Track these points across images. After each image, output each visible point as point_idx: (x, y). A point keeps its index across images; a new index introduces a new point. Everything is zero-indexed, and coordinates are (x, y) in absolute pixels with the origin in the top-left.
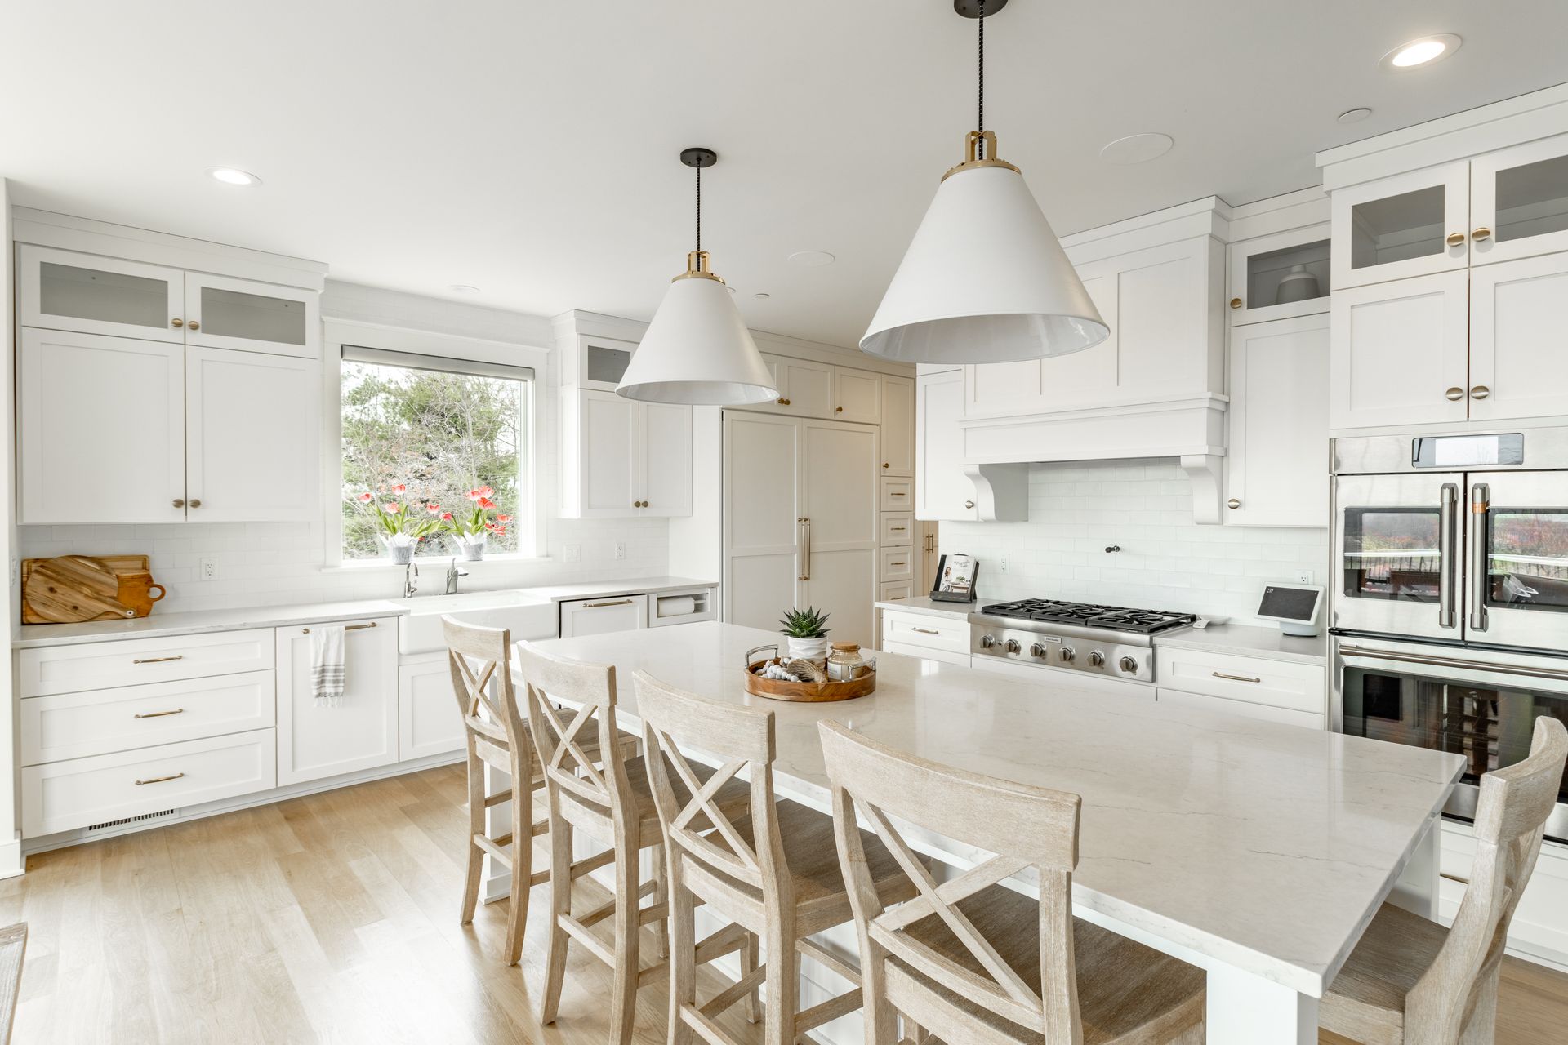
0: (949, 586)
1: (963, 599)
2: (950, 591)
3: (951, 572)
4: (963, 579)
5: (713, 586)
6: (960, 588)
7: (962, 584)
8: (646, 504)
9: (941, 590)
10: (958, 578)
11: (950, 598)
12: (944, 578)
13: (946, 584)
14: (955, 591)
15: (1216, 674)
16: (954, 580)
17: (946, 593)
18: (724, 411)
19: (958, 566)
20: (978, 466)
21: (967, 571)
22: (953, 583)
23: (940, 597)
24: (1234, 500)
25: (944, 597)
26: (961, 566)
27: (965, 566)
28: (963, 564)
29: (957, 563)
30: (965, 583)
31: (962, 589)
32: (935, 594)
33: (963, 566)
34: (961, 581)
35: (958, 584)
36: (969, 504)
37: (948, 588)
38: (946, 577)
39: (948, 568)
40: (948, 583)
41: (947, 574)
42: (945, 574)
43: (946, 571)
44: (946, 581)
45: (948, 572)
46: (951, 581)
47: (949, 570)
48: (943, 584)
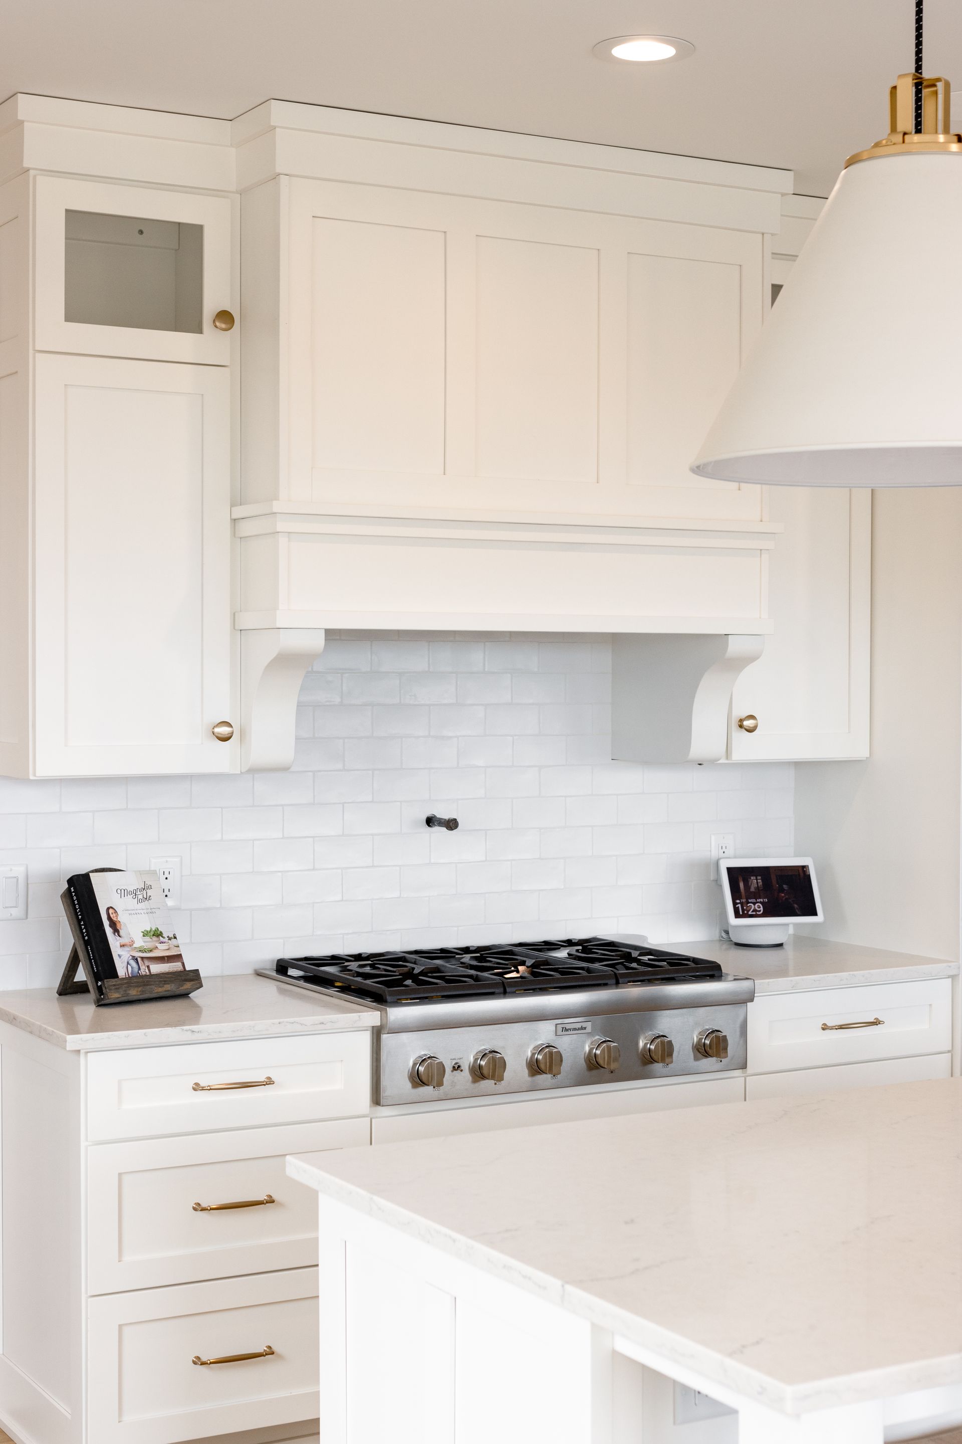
0: (135, 959)
1: (188, 986)
2: (144, 971)
3: (122, 918)
4: (158, 934)
6: (161, 959)
7: (160, 949)
9: (121, 972)
10: (145, 934)
11: (158, 990)
12: (112, 940)
13: (126, 955)
14: (157, 968)
15: (825, 1028)
16: (140, 942)
17: (136, 980)
19: (130, 902)
21: (151, 912)
22: (142, 949)
23: (134, 993)
24: (751, 717)
25: (136, 989)
26: (136, 898)
27: (147, 898)
28: (139, 893)
29: (124, 893)
30: (168, 944)
31: (168, 961)
32: (117, 988)
33: (142, 898)
34: (157, 941)
35: (151, 951)
36: (224, 730)
37: (133, 963)
38: (116, 934)
39: (111, 911)
40: (129, 951)
41: (113, 925)
42: (111, 926)
43: (109, 918)
44: (122, 946)
45: (116, 921)
46: (135, 946)
47: (114, 915)
48: (120, 956)
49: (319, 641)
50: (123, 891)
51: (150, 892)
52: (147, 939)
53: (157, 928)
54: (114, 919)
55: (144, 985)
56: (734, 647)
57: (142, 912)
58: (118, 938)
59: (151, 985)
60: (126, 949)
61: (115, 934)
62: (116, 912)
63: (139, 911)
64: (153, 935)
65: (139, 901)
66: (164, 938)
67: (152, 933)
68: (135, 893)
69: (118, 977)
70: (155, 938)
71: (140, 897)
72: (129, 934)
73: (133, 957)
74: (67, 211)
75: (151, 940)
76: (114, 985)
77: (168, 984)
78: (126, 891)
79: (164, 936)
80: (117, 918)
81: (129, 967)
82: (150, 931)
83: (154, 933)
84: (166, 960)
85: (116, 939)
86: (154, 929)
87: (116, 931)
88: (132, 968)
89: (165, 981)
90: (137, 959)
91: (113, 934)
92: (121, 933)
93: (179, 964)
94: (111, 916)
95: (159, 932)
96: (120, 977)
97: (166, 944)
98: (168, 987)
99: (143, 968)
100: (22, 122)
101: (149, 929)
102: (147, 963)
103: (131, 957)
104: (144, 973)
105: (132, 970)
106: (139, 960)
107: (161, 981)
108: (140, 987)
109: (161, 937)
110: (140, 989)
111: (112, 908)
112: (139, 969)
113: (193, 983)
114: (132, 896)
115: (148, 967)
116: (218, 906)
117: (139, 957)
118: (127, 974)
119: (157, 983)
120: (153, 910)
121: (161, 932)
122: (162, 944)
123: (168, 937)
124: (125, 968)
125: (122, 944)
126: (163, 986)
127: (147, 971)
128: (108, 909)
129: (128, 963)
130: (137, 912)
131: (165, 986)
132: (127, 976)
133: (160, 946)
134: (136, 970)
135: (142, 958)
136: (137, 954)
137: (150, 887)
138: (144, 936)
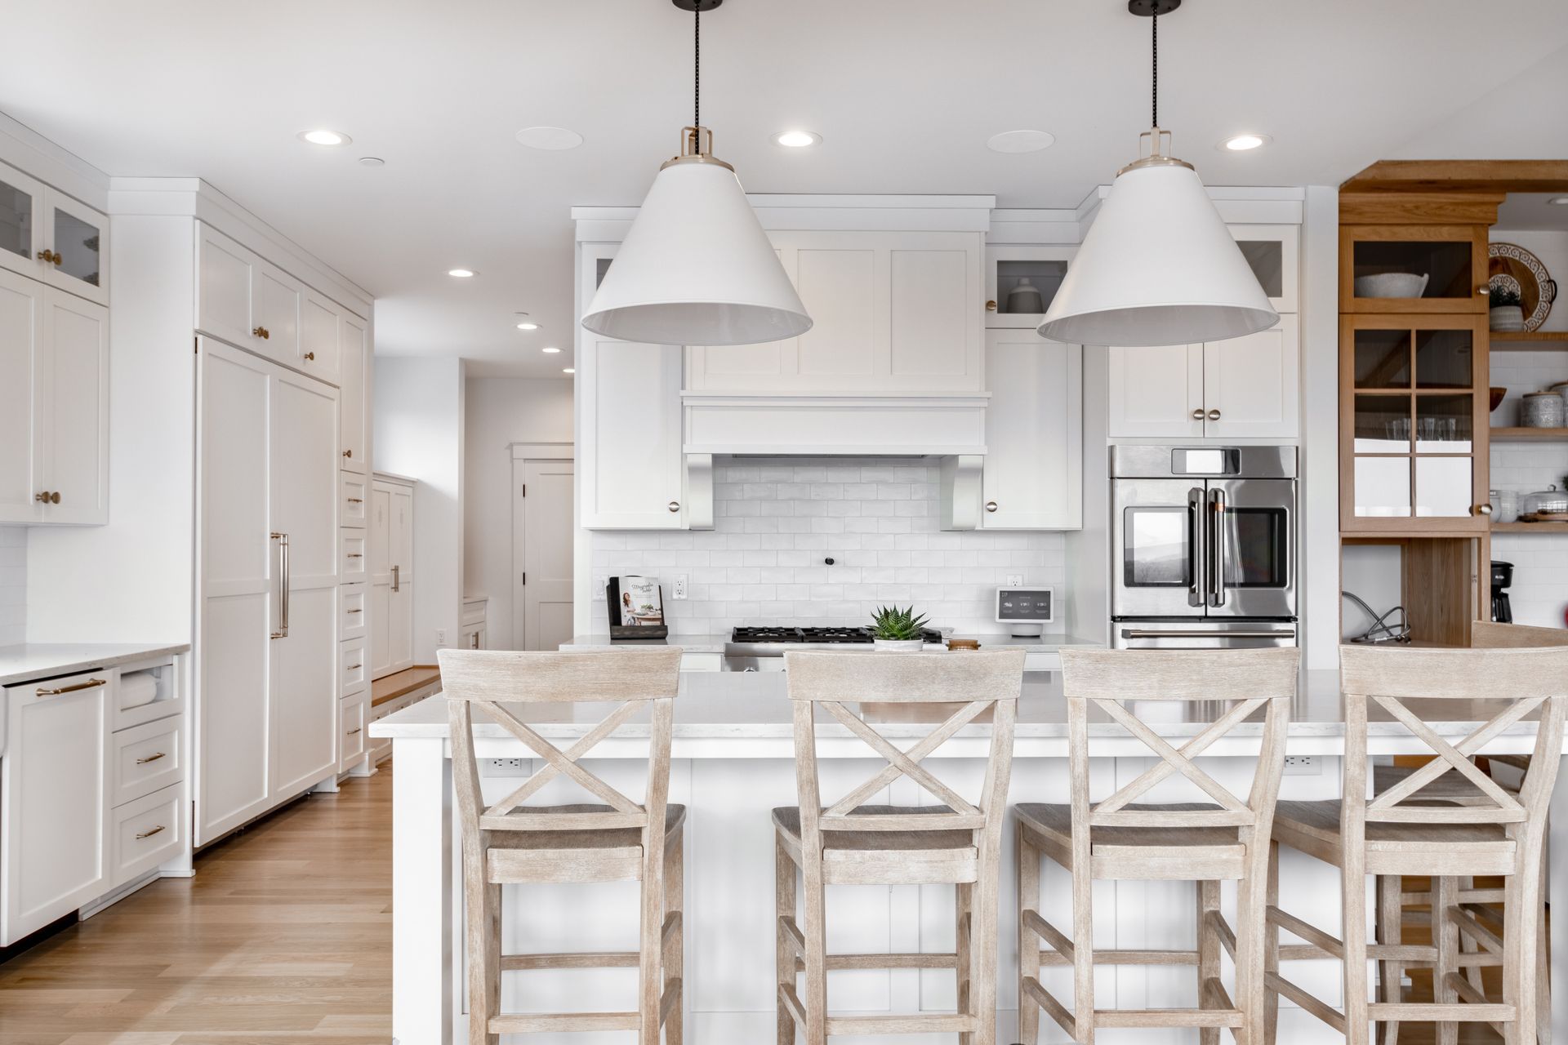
0: (634, 618)
2: (637, 624)
3: (632, 599)
4: (650, 608)
5: (179, 651)
6: (649, 619)
7: (650, 615)
8: (56, 498)
9: (624, 623)
10: (643, 607)
11: (642, 633)
12: (623, 608)
13: (629, 616)
14: (644, 623)
16: (638, 610)
17: (632, 628)
18: (200, 338)
19: (639, 592)
20: (711, 456)
21: (650, 597)
23: (627, 633)
24: (994, 504)
26: (642, 590)
27: (649, 590)
28: (644, 588)
29: (636, 587)
30: (657, 613)
31: (653, 620)
32: (618, 631)
33: (646, 590)
34: (650, 611)
35: (644, 615)
36: (674, 507)
37: (633, 621)
38: (627, 605)
39: (627, 595)
40: (631, 614)
41: (626, 602)
42: (624, 602)
43: (624, 598)
44: (628, 611)
46: (635, 612)
48: (624, 616)
49: (708, 460)
51: (651, 588)
56: (962, 461)
57: (644, 597)
58: (628, 607)
62: (629, 595)
65: (643, 592)
68: (642, 588)
71: (644, 590)
72: (633, 607)
74: (598, 260)
75: (646, 611)
76: (614, 632)
79: (654, 609)
80: (629, 598)
85: (626, 607)
86: (649, 605)
89: (646, 629)
91: (625, 605)
92: (630, 605)
93: (660, 623)
94: (627, 597)
97: (655, 613)
98: (647, 632)
100: (575, 221)
101: (646, 605)
103: (632, 617)
105: (630, 623)
109: (652, 609)
111: (627, 593)
112: (635, 623)
113: (663, 631)
114: (640, 589)
116: (707, 599)
117: (636, 618)
118: (627, 625)
119: (642, 630)
121: (652, 607)
122: (653, 613)
123: (656, 609)
126: (645, 632)
128: (625, 593)
129: (628, 620)
130: (641, 597)
132: (624, 626)
133: (650, 613)
136: (635, 616)
137: (652, 585)
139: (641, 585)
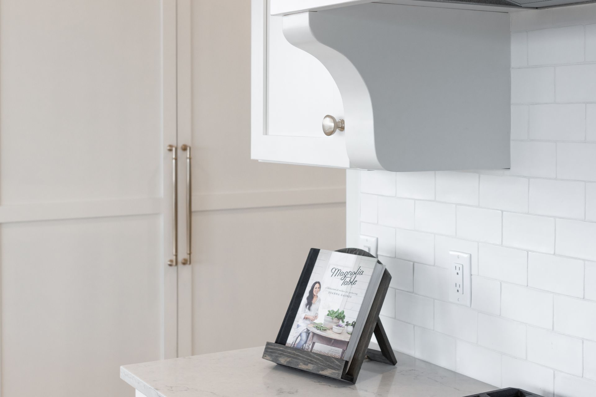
1: (327, 372)
3: (322, 296)
4: (340, 317)
9: (291, 340)
10: (330, 314)
12: (302, 311)
13: (304, 327)
14: (320, 347)
19: (337, 282)
21: (348, 295)
22: (319, 326)
25: (286, 358)
26: (344, 280)
27: (352, 283)
28: (349, 276)
29: (337, 272)
30: (343, 329)
31: (333, 344)
33: (348, 281)
34: (336, 323)
35: (325, 330)
38: (308, 307)
39: (317, 285)
40: (308, 324)
41: (312, 299)
42: (308, 298)
43: (311, 292)
44: (306, 318)
45: (314, 295)
46: (316, 321)
47: (317, 289)
48: (298, 326)
50: (337, 270)
51: (358, 277)
52: (329, 318)
53: (343, 312)
54: (315, 293)
55: (293, 358)
57: (340, 293)
58: (307, 310)
59: (299, 359)
60: (308, 322)
61: (306, 306)
62: (320, 288)
63: (338, 292)
64: (336, 317)
65: (344, 283)
66: (343, 322)
67: (336, 315)
68: (345, 275)
69: (285, 344)
70: (335, 320)
71: (348, 279)
72: (318, 310)
73: (308, 330)
75: (331, 320)
76: (272, 349)
77: (312, 364)
78: (340, 271)
79: (344, 320)
80: (317, 293)
81: (299, 338)
82: (336, 312)
83: (338, 315)
84: (332, 343)
85: (305, 311)
86: (340, 311)
87: (309, 303)
88: (301, 340)
89: (311, 360)
90: (309, 334)
91: (305, 306)
92: (313, 307)
93: (340, 350)
94: (314, 289)
95: (342, 316)
96: (286, 345)
97: (341, 328)
99: (310, 342)
101: (335, 310)
102: (315, 339)
103: (306, 330)
104: (307, 347)
105: (300, 341)
106: (311, 334)
107: (308, 359)
108: (289, 357)
109: (341, 321)
110: (288, 360)
111: (319, 283)
112: (306, 343)
113: (334, 371)
114: (342, 276)
115: (314, 343)
117: (312, 332)
118: (293, 344)
119: (304, 359)
120: (351, 295)
121: (344, 316)
122: (337, 328)
123: (347, 322)
124: (295, 338)
125: (306, 316)
126: (307, 365)
127: (310, 347)
128: (316, 283)
129: (300, 335)
130: (336, 292)
131: (309, 365)
132: (293, 345)
133: (336, 329)
134: (303, 342)
135: (314, 334)
136: (312, 329)
137: (361, 273)
138: (328, 315)
139: (344, 270)
